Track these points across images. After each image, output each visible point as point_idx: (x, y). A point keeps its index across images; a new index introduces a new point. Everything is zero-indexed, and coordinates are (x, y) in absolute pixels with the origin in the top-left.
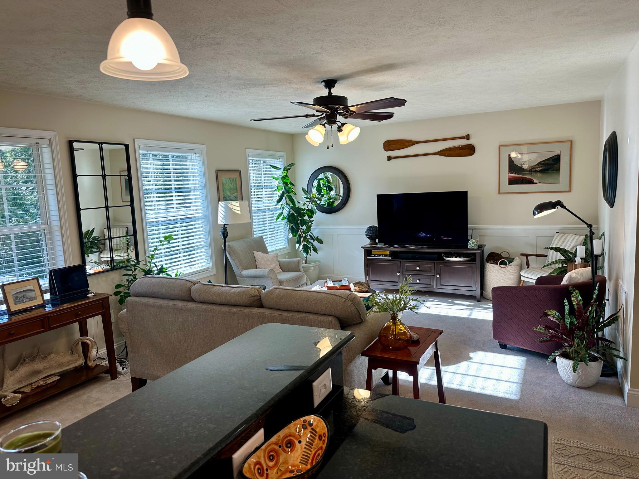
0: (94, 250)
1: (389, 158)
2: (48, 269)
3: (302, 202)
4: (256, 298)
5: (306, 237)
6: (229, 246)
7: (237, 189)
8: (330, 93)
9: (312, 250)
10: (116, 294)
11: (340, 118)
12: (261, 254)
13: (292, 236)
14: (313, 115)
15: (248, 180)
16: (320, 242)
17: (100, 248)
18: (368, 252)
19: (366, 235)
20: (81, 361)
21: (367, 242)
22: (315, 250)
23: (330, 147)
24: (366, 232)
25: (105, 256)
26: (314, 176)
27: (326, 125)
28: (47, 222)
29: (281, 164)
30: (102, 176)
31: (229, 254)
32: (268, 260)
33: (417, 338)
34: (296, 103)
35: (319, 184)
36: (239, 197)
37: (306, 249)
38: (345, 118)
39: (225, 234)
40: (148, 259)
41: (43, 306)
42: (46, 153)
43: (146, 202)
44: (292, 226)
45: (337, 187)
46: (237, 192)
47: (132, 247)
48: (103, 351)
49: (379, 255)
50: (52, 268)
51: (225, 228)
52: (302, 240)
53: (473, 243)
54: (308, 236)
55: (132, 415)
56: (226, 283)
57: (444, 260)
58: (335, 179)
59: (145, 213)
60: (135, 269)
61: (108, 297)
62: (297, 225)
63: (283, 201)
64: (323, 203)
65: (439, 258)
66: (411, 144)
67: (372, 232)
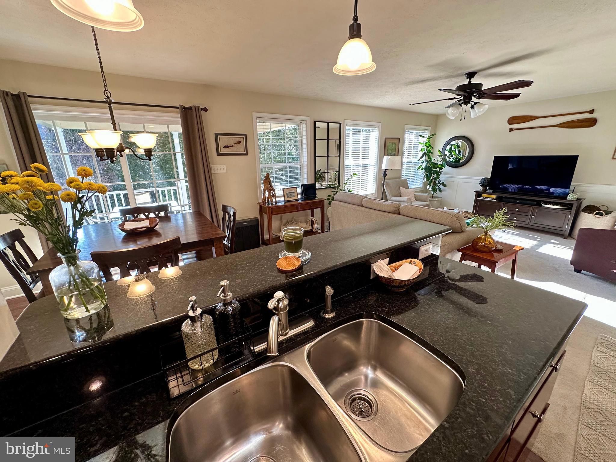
0: (320, 180)
1: (511, 130)
2: (300, 184)
3: (437, 159)
4: (397, 209)
5: (435, 182)
6: (386, 182)
7: (396, 149)
8: (470, 82)
9: (438, 190)
10: (328, 199)
11: (474, 99)
12: (404, 189)
13: (426, 180)
14: (454, 98)
15: (403, 144)
16: (445, 185)
17: (323, 179)
18: (478, 194)
19: (480, 184)
20: (310, 228)
21: (480, 188)
22: (440, 190)
23: (463, 119)
24: (480, 182)
25: (325, 184)
26: (448, 143)
27: (462, 104)
28: (302, 162)
29: (426, 134)
30: (327, 140)
31: (386, 187)
32: (408, 193)
33: (501, 249)
34: (443, 90)
35: (451, 148)
36: (396, 154)
37: (434, 190)
38: (478, 99)
39: (385, 174)
40: (344, 185)
41: (297, 200)
42: (304, 127)
43: (347, 155)
44: (427, 174)
45: (465, 151)
46: (395, 151)
47: (337, 180)
48: (320, 226)
49: (487, 198)
50: (302, 184)
51: (385, 172)
52: (432, 184)
53: (573, 196)
54: (437, 181)
55: (330, 239)
56: (382, 199)
57: (542, 206)
58: (464, 145)
59: (345, 161)
60: (338, 189)
61: (324, 200)
62: (431, 174)
63: (424, 158)
64: (451, 160)
65: (539, 204)
66: (533, 119)
67: (485, 182)
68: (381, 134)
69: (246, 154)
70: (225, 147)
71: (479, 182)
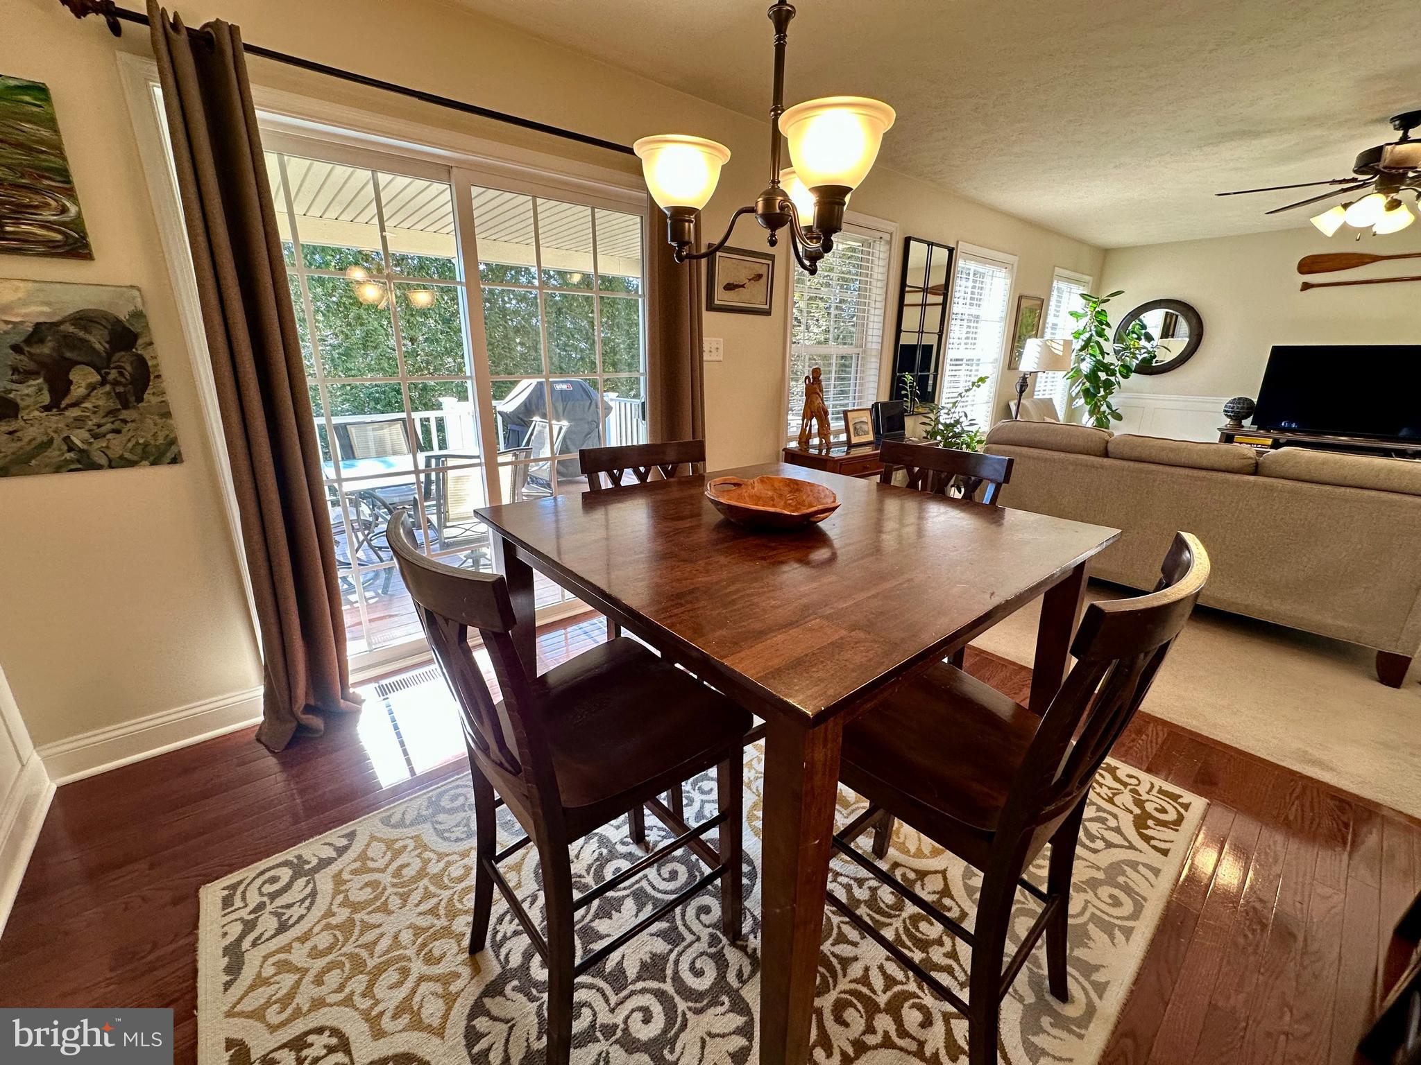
1: (1304, 286)
5: (1100, 407)
8: (1404, 137)
15: (1046, 314)
16: (1117, 417)
19: (1225, 411)
21: (1226, 422)
24: (1227, 407)
26: (1134, 315)
28: (863, 343)
30: (924, 289)
39: (1023, 385)
44: (1088, 389)
50: (871, 401)
51: (1024, 379)
54: (1104, 406)
59: (946, 348)
67: (1242, 408)
68: (1015, 284)
69: (767, 313)
70: (729, 287)
71: (1223, 408)
